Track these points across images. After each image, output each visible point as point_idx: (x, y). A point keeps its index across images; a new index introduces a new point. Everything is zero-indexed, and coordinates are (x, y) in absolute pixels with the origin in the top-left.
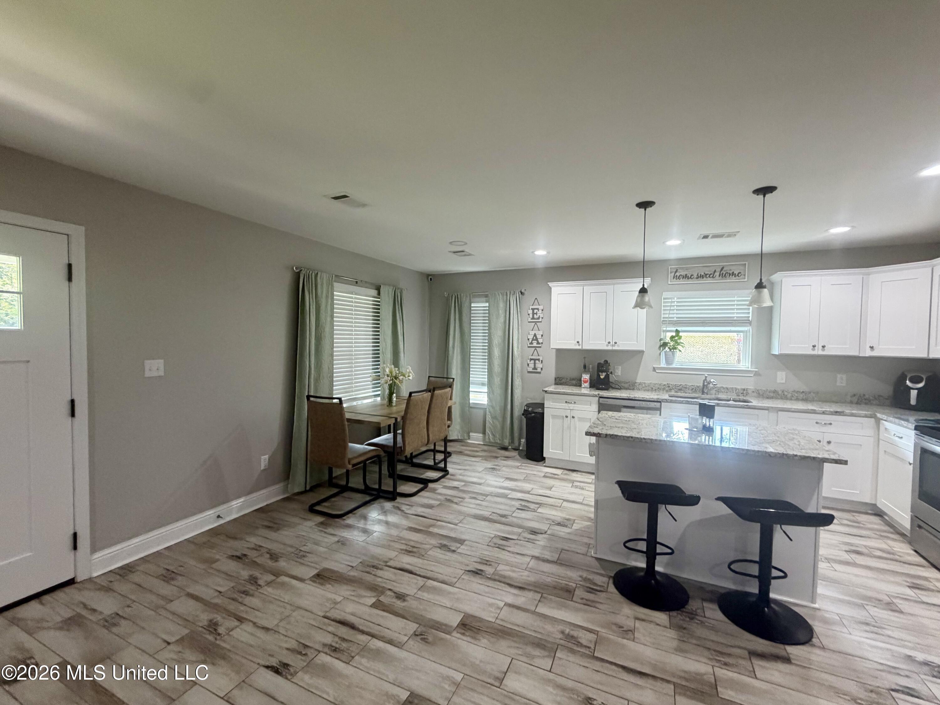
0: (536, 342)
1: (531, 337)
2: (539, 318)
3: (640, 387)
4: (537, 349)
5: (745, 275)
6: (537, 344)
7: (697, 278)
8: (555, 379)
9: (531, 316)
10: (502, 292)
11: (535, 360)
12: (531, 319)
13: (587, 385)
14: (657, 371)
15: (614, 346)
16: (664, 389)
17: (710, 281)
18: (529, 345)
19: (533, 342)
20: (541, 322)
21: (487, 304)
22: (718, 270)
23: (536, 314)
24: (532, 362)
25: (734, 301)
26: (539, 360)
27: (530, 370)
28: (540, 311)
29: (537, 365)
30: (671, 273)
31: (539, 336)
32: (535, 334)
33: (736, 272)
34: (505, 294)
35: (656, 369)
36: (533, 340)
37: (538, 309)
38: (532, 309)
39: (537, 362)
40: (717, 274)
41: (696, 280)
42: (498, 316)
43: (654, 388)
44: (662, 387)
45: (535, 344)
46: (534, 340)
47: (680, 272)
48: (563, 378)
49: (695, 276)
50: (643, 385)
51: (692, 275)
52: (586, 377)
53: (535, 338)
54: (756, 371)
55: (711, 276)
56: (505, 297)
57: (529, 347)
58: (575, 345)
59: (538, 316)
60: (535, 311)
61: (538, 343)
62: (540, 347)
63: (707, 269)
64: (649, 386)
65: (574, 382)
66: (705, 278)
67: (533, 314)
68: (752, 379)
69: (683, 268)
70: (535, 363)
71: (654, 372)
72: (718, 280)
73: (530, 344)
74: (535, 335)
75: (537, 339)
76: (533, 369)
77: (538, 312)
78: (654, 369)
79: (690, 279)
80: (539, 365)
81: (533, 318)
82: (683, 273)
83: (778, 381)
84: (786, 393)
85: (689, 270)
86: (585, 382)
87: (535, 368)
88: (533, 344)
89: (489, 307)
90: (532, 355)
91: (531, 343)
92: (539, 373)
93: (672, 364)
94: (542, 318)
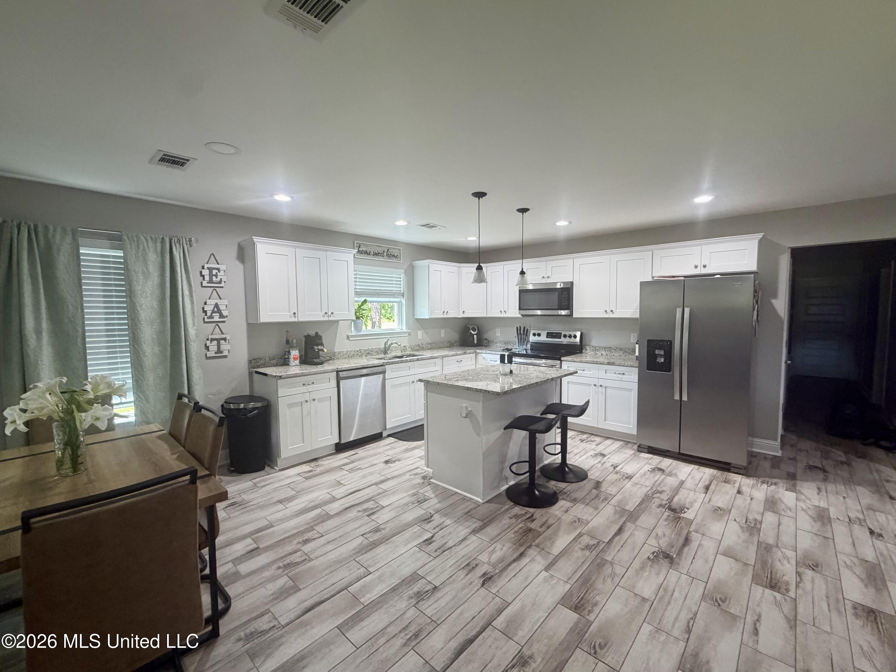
0: (218, 314)
1: (209, 308)
2: (220, 282)
3: (340, 355)
4: (219, 324)
5: (400, 258)
6: (219, 318)
7: (373, 255)
8: (250, 362)
9: (207, 278)
10: (153, 236)
11: (218, 340)
12: (208, 283)
13: (297, 362)
14: (350, 339)
15: (330, 316)
16: (357, 354)
17: (381, 259)
18: (206, 320)
19: (214, 314)
20: (222, 287)
21: (120, 254)
22: (386, 251)
23: (216, 276)
24: (215, 343)
25: (393, 277)
26: (225, 339)
27: (210, 354)
28: (222, 273)
29: (222, 347)
30: (357, 246)
31: (222, 308)
32: (216, 303)
33: (396, 255)
34: (159, 241)
35: (349, 337)
36: (213, 312)
37: (218, 270)
38: (208, 268)
39: (222, 342)
40: (385, 254)
41: (373, 257)
42: (147, 276)
43: (350, 355)
44: (356, 353)
45: (216, 318)
46: (216, 312)
47: (362, 248)
48: (260, 359)
49: (372, 253)
50: (342, 354)
51: (370, 252)
52: (295, 353)
53: (217, 308)
54: (409, 332)
55: (382, 255)
56: (159, 245)
57: (205, 322)
58: (291, 317)
59: (218, 279)
60: (214, 272)
61: (221, 316)
62: (224, 322)
63: (378, 248)
64: (346, 354)
65: (274, 362)
66: (378, 256)
67: (211, 275)
68: (406, 337)
69: (364, 244)
70: (219, 345)
71: (348, 340)
72: (386, 259)
73: (208, 318)
74: (216, 306)
75: (219, 311)
76: (216, 353)
77: (219, 274)
78: (348, 338)
79: (369, 256)
80: (225, 347)
81: (211, 281)
82: (365, 249)
83: (419, 338)
84: (423, 346)
85: (369, 247)
86: (295, 359)
87: (219, 351)
88: (213, 318)
89: (124, 257)
90: (212, 334)
91: (211, 317)
92: (225, 357)
93: (360, 331)
94: (225, 282)
